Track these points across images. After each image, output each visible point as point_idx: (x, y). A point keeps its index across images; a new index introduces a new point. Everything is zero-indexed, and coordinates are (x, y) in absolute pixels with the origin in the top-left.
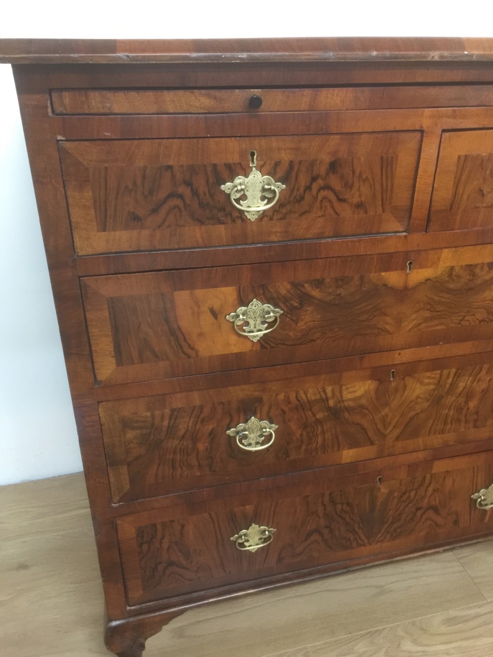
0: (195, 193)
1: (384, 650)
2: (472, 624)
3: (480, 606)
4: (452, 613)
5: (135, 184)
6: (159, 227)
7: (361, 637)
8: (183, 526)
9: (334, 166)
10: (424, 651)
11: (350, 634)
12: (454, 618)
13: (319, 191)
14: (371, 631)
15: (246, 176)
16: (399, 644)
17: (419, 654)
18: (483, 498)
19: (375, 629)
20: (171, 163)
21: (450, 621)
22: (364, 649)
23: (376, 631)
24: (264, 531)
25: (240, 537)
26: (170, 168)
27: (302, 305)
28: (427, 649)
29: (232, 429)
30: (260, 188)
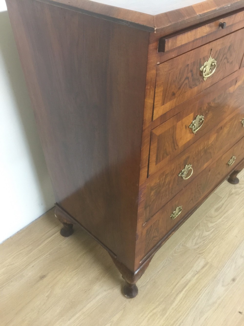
0: (192, 75)
1: (205, 230)
2: (223, 208)
3: (221, 201)
4: (216, 207)
5: (176, 78)
6: (179, 96)
7: (195, 230)
8: (159, 221)
9: (230, 47)
10: (216, 224)
11: (191, 231)
12: (217, 208)
13: (224, 60)
14: (196, 226)
15: (208, 61)
16: (208, 226)
17: (215, 226)
18: (231, 162)
19: (197, 225)
20: (189, 63)
21: (217, 210)
22: (198, 234)
23: (198, 225)
24: (180, 208)
25: (174, 214)
26: (188, 65)
27: (208, 111)
28: (216, 223)
29: (180, 174)
30: (210, 65)
